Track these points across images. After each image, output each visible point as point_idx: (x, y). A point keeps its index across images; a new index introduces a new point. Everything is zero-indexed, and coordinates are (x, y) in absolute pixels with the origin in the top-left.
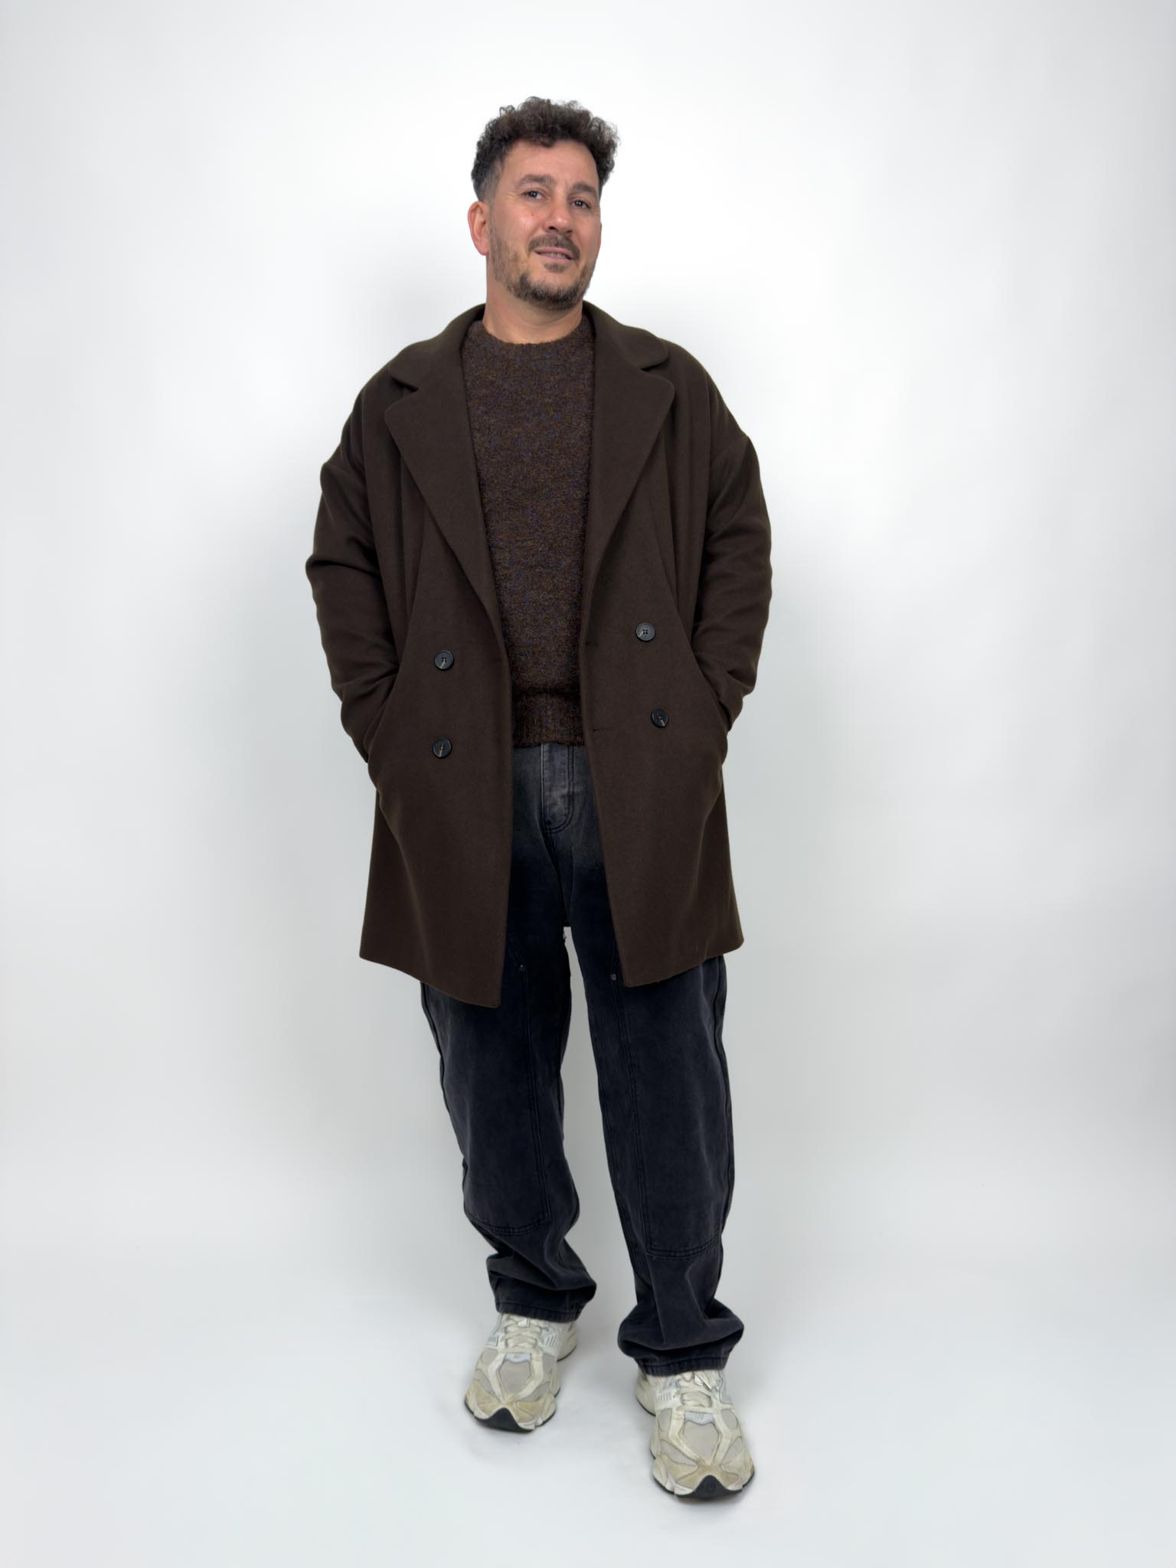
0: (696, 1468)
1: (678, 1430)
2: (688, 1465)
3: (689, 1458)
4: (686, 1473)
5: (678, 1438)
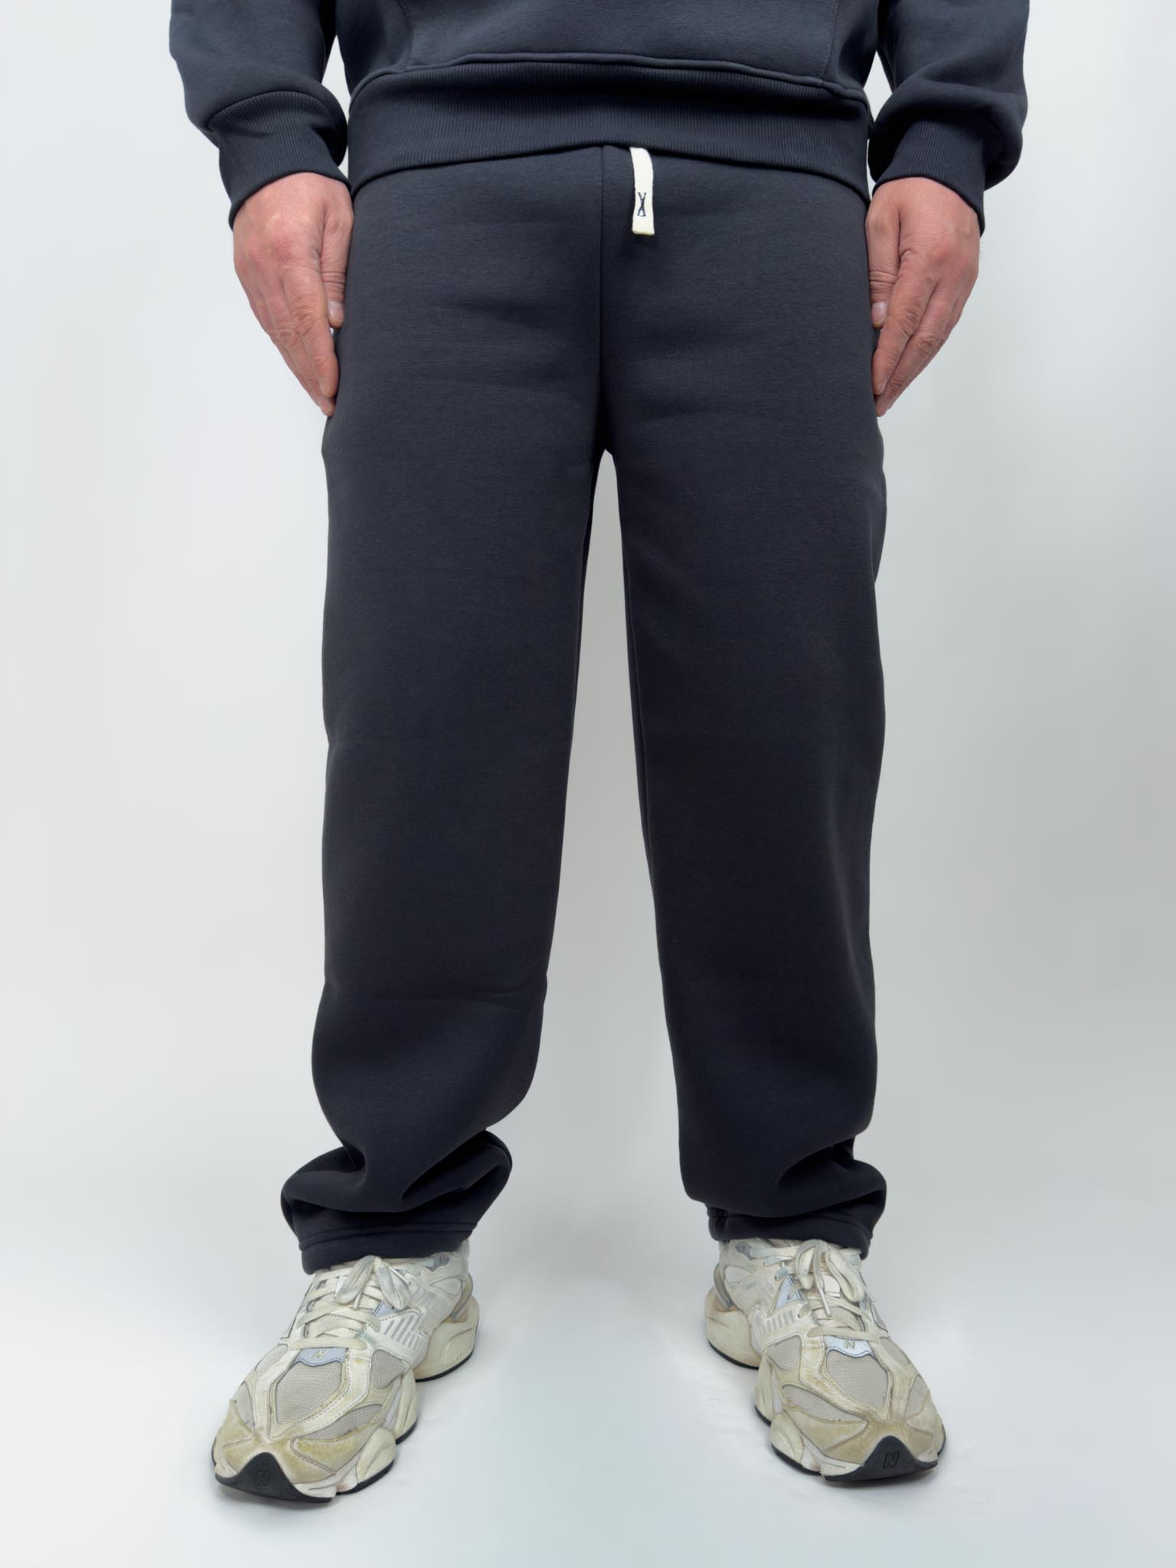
0: (862, 1425)
3: (845, 1412)
4: (844, 1437)
5: (820, 1379)
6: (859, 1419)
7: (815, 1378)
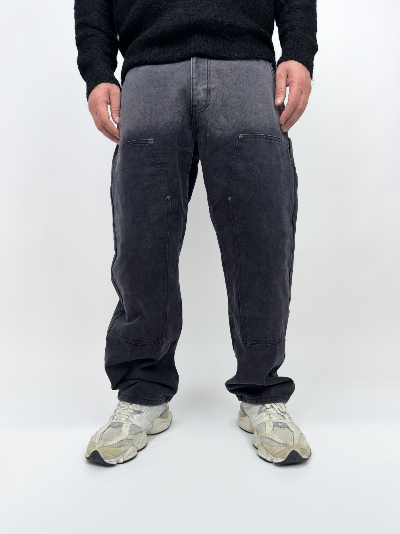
0: (285, 447)
1: (271, 431)
2: (281, 446)
3: (280, 443)
4: (279, 451)
5: (272, 434)
6: (284, 445)
7: (270, 434)
